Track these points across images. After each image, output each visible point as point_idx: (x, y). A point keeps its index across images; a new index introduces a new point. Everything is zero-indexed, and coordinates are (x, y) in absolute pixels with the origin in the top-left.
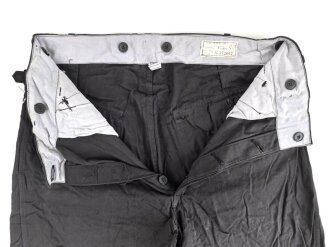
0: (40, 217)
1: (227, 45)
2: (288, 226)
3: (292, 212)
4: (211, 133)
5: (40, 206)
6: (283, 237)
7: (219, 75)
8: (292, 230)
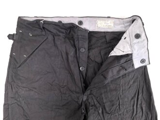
0: (18, 105)
1: (109, 22)
2: (139, 110)
3: (141, 104)
4: (101, 64)
5: (18, 100)
6: (137, 116)
7: (105, 36)
8: (141, 112)
